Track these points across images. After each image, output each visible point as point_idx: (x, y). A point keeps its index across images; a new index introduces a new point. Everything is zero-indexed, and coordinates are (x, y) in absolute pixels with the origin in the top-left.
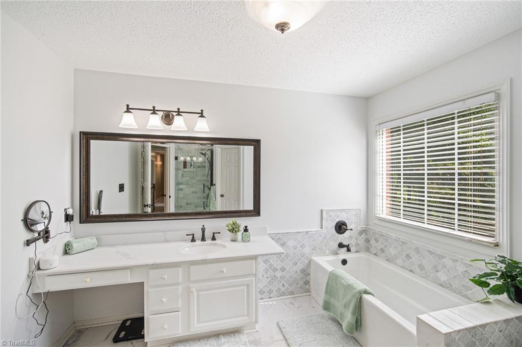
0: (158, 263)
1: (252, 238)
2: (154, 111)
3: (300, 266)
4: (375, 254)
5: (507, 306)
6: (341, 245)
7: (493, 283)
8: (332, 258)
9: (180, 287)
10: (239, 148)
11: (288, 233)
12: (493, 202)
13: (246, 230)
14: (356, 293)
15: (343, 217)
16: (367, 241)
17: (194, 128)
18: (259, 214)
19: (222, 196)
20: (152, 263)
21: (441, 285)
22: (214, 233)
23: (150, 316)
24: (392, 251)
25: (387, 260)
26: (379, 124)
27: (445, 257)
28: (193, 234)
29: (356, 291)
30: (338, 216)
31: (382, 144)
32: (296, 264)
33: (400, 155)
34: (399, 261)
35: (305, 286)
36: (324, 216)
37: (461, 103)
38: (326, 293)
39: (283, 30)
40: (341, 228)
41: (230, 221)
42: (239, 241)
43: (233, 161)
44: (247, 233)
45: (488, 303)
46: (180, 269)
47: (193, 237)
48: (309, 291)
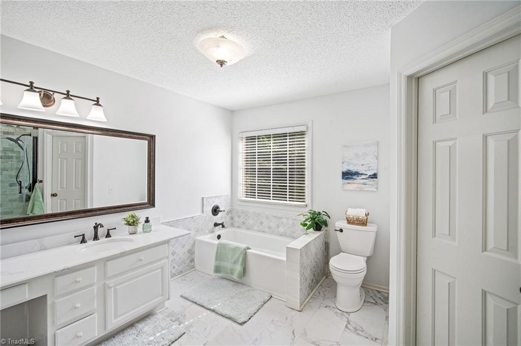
0: (69, 267)
1: (153, 228)
2: (31, 87)
3: (188, 247)
4: (238, 227)
5: (313, 233)
6: (216, 225)
7: (309, 223)
8: (209, 236)
9: (95, 287)
10: (85, 137)
11: (178, 220)
12: (304, 184)
13: (147, 221)
14: (242, 251)
15: (216, 202)
16: (232, 218)
17: (87, 116)
18: (153, 205)
19: (54, 195)
20: (62, 269)
21: (281, 235)
22: (108, 230)
23: (56, 332)
24: (251, 222)
25: (247, 229)
26: (242, 132)
27: (282, 218)
28: (83, 235)
29: (242, 249)
30: (214, 202)
31: (242, 147)
32: (184, 246)
33: (255, 155)
34: (256, 228)
35: (190, 263)
36: (205, 202)
37: (291, 128)
38: (216, 260)
39: (222, 65)
40: (215, 211)
41: (127, 215)
42: (140, 233)
43: (74, 152)
44: (148, 224)
45: (307, 234)
46: (95, 268)
47: (84, 238)
48: (194, 267)
